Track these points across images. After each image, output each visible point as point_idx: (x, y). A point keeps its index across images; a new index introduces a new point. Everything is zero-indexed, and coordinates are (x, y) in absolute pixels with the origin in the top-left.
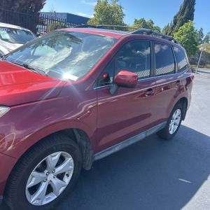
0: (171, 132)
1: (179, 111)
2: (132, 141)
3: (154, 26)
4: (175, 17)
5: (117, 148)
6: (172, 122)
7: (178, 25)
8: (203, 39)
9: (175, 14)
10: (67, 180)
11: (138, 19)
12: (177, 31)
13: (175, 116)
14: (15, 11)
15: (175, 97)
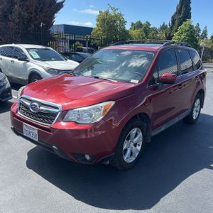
0: (194, 118)
1: (198, 101)
2: (171, 123)
3: (151, 27)
4: (173, 17)
5: (163, 128)
6: (195, 109)
7: (176, 24)
8: (200, 34)
9: (172, 15)
10: (139, 148)
11: (135, 23)
12: (176, 31)
13: (196, 104)
14: (31, 32)
15: (195, 90)
